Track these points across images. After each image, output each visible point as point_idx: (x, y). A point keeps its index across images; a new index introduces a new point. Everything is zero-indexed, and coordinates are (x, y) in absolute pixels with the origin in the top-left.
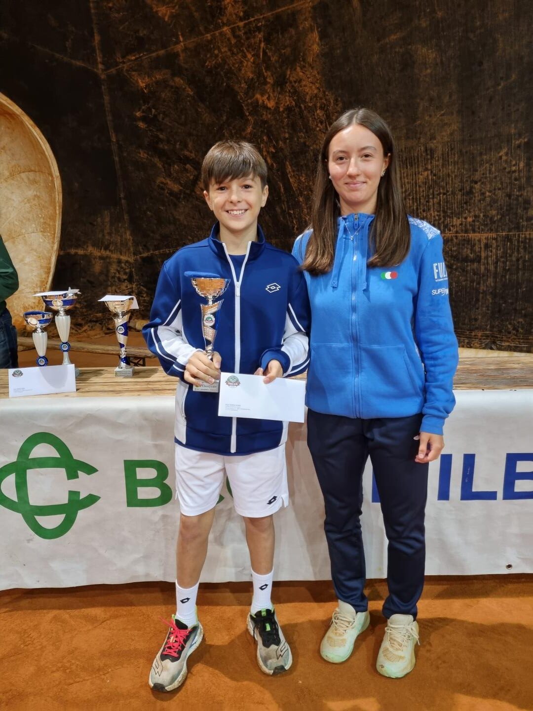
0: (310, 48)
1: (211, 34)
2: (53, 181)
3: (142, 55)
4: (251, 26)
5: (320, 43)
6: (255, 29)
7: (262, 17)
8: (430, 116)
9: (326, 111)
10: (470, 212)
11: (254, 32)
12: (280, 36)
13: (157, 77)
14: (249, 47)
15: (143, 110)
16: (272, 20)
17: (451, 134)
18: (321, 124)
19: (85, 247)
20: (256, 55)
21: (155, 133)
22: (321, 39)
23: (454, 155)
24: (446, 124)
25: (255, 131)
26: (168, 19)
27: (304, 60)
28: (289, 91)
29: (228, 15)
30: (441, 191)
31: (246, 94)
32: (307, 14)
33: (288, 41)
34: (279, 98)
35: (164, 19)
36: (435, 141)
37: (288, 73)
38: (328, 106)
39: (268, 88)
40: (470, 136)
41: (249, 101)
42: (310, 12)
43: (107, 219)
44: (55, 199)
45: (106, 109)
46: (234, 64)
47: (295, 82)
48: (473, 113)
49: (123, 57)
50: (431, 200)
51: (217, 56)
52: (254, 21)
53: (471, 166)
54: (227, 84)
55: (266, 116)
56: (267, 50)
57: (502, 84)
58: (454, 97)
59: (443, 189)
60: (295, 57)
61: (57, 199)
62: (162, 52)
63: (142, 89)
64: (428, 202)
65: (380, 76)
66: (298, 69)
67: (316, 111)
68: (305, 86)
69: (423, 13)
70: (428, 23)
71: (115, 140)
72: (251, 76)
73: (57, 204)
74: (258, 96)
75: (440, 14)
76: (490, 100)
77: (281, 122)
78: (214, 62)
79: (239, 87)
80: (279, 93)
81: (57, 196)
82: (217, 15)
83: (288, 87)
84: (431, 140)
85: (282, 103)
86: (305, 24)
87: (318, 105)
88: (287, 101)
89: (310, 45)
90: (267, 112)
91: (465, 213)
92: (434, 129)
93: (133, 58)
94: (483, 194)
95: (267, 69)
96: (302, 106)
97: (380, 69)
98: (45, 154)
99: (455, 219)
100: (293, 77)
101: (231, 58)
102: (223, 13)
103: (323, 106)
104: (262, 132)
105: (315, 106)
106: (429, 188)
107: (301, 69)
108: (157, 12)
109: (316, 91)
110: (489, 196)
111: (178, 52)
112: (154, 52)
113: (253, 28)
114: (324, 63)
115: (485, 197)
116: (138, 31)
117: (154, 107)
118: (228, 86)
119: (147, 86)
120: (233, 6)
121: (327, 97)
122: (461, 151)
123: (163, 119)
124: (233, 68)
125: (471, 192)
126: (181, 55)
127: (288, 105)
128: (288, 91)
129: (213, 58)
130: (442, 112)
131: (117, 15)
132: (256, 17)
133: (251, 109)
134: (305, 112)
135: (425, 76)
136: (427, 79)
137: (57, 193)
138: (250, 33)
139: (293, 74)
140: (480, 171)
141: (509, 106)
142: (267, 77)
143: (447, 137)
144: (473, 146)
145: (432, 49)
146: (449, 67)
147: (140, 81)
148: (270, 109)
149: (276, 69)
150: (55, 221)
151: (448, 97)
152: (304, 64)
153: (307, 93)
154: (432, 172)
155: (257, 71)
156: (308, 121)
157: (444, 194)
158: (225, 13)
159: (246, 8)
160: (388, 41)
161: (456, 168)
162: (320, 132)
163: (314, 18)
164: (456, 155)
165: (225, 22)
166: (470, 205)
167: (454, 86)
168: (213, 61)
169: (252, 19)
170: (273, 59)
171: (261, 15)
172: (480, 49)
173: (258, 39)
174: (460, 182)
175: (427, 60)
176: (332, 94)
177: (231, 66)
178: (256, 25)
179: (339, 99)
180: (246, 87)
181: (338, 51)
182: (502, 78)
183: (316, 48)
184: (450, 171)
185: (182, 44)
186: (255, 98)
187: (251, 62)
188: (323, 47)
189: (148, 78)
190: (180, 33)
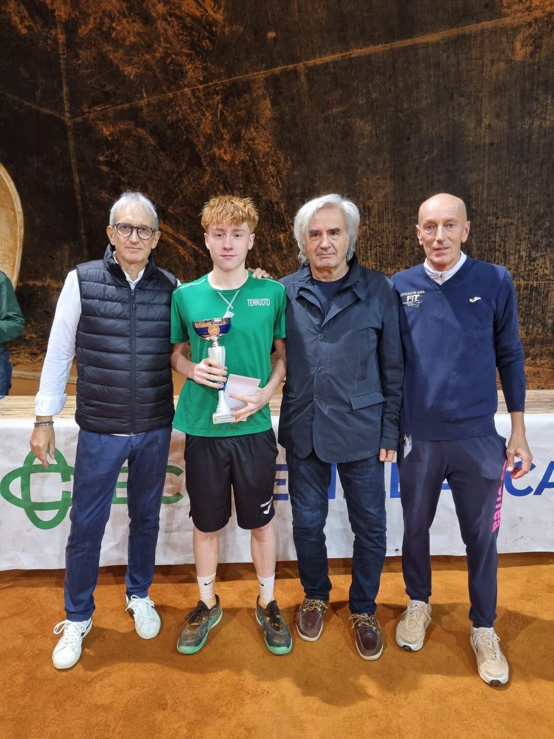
0: (263, 112)
1: (174, 93)
2: (15, 217)
3: (107, 106)
4: (210, 89)
5: (272, 109)
6: (214, 92)
7: (220, 82)
8: (368, 179)
9: (277, 167)
10: (402, 263)
11: (213, 94)
12: (236, 100)
13: (121, 127)
14: (208, 107)
15: (107, 155)
16: (228, 85)
17: (385, 196)
18: (273, 178)
19: (44, 279)
20: (214, 115)
21: (117, 176)
22: (273, 105)
23: (388, 214)
24: (381, 187)
25: (212, 180)
26: (134, 77)
27: (257, 122)
28: (244, 148)
29: (189, 78)
30: (378, 244)
31: (205, 147)
32: (260, 84)
33: (243, 105)
34: (234, 153)
35: (129, 77)
36: (372, 201)
37: (243, 132)
38: (279, 163)
39: (225, 143)
40: (401, 199)
41: (207, 153)
42: (262, 82)
43: (67, 253)
44: (16, 232)
45: (71, 152)
46: (193, 120)
47: (249, 140)
48: (403, 179)
49: (90, 108)
50: (369, 252)
51: (178, 112)
52: (213, 85)
53: (402, 224)
54: (186, 137)
55: (222, 168)
56: (224, 111)
57: (427, 157)
58: (388, 165)
59: (379, 242)
60: (250, 119)
61: (19, 233)
62: (126, 106)
63: (106, 137)
64: (367, 252)
65: (324, 141)
66: (252, 129)
67: (268, 166)
68: (258, 144)
69: (360, 93)
70: (364, 101)
71: (77, 181)
72: (209, 131)
73: (18, 239)
74: (215, 150)
75: (374, 95)
76: (417, 170)
77: (236, 174)
78: (175, 118)
79: (198, 141)
80: (235, 149)
81: (18, 230)
82: (179, 77)
83: (243, 143)
84: (368, 199)
85: (237, 158)
86: (258, 92)
87: (270, 161)
88: (242, 155)
89: (263, 110)
90: (223, 164)
91: (398, 264)
92: (371, 190)
93: (99, 109)
94: (413, 248)
95: (224, 126)
96: (256, 161)
97: (324, 135)
98: (9, 192)
99: (389, 269)
100: (248, 136)
101: (191, 115)
102: (184, 77)
103: (274, 163)
104: (219, 181)
105: (267, 162)
106: (368, 240)
107: (255, 129)
108: (123, 71)
109: (268, 150)
110: (418, 251)
111: (141, 106)
112: (118, 105)
113: (212, 91)
114: (276, 126)
115: (415, 252)
116: (105, 86)
117: (117, 152)
118: (188, 139)
119: (111, 134)
120: (193, 71)
121: (278, 155)
122: (394, 211)
123: (125, 164)
124: (193, 124)
125: (402, 246)
126: (144, 109)
127: (242, 160)
128: (242, 147)
129: (174, 114)
130: (378, 176)
131: (85, 71)
132: (214, 82)
133: (208, 160)
134: (258, 167)
135: (363, 144)
136: (365, 148)
137: (18, 227)
138: (209, 94)
139: (248, 134)
140: (410, 229)
141: (433, 176)
142: (223, 135)
143: (382, 198)
144: (403, 207)
145: (368, 123)
146: (383, 139)
147: (104, 129)
148: (226, 161)
149: (232, 127)
150: (15, 254)
151: (382, 165)
152: (257, 125)
153: (260, 151)
154: (369, 227)
155: (215, 128)
156: (261, 174)
157: (380, 247)
158: (186, 76)
159: (205, 74)
160: (331, 113)
161: (390, 224)
162: (271, 185)
163: (266, 88)
164: (390, 214)
165: (186, 84)
166: (402, 258)
167: (386, 155)
168: (174, 116)
169: (212, 84)
170: (230, 119)
171: (219, 81)
172: (408, 126)
173: (216, 101)
174: (393, 237)
175: (364, 131)
176: (283, 153)
177: (191, 121)
178: (215, 90)
179: (289, 158)
180: (205, 140)
181: (288, 117)
182: (426, 152)
183: (268, 113)
184: (384, 227)
185: (146, 100)
186: (212, 151)
187: (210, 120)
188: (274, 112)
189: (113, 127)
190: (144, 91)
